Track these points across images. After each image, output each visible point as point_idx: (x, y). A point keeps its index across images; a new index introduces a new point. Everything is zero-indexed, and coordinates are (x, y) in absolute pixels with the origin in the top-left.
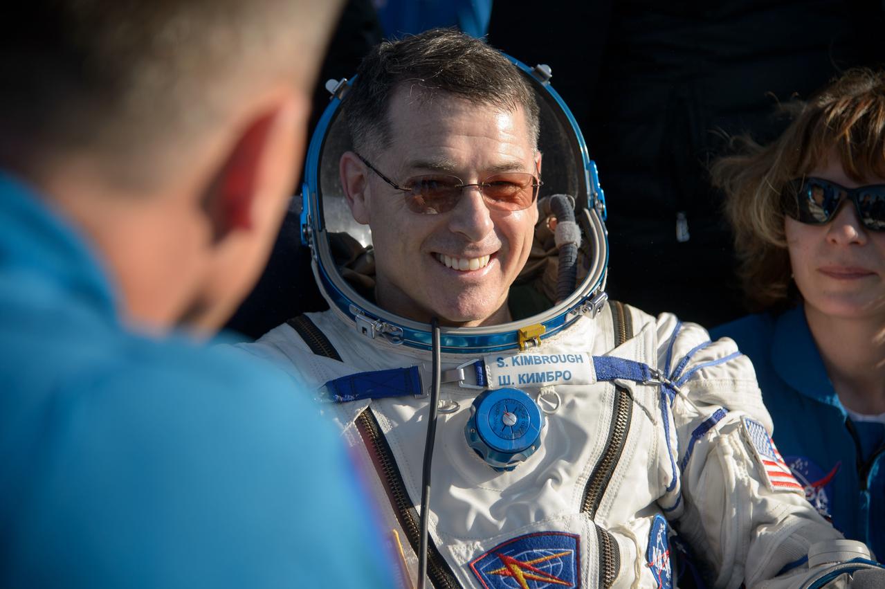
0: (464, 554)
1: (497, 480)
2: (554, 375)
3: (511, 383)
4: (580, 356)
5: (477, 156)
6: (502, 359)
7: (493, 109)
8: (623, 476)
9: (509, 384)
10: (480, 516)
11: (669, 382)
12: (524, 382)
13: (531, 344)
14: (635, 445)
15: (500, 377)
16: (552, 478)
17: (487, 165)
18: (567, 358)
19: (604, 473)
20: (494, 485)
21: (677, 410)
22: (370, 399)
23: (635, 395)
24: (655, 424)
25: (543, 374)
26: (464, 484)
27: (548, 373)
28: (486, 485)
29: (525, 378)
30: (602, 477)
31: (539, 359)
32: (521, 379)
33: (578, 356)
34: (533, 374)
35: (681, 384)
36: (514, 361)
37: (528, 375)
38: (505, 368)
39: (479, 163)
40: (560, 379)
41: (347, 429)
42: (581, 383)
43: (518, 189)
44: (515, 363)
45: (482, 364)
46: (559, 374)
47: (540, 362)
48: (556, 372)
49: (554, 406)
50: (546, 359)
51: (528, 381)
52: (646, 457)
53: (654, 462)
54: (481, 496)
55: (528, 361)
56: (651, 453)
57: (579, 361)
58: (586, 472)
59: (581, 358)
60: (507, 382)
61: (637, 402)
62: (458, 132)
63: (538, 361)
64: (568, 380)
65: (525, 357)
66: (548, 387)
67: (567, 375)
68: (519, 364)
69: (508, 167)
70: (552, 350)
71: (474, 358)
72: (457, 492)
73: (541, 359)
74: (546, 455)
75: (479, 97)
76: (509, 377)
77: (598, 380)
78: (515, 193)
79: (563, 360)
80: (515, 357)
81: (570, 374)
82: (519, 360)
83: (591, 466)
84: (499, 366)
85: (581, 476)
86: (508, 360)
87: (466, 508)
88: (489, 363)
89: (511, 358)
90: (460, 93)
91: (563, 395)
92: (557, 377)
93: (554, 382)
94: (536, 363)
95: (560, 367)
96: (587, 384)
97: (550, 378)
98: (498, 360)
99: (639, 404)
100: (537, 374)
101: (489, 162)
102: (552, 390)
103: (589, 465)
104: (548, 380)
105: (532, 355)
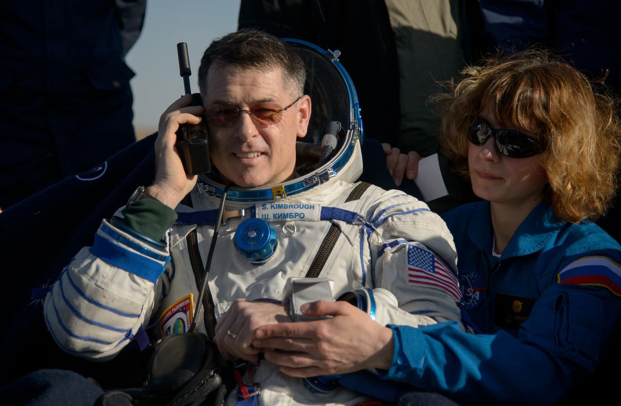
0: (224, 308)
1: (254, 270)
2: (294, 215)
3: (269, 218)
4: (314, 206)
5: (245, 96)
6: (265, 205)
7: (256, 70)
8: (328, 273)
9: (268, 219)
10: (239, 289)
11: (369, 224)
12: (276, 218)
13: (280, 197)
14: (336, 256)
15: (263, 215)
16: (282, 271)
17: (251, 100)
18: (305, 206)
19: (316, 271)
20: (253, 273)
21: (371, 240)
22: (196, 225)
23: (342, 229)
24: (352, 246)
25: (287, 214)
26: (236, 272)
27: (290, 214)
28: (248, 273)
29: (277, 216)
30: (315, 273)
31: (287, 206)
32: (274, 216)
33: (312, 206)
34: (281, 214)
35: (377, 226)
36: (272, 206)
37: (278, 214)
38: (266, 210)
39: (247, 100)
40: (298, 217)
41: (181, 240)
42: (310, 221)
43: (274, 113)
44: (273, 208)
45: (254, 208)
46: (297, 215)
47: (287, 208)
48: (296, 213)
49: (292, 232)
50: (291, 206)
51: (279, 217)
52: (345, 264)
53: (350, 267)
54: (244, 279)
55: (280, 207)
56: (348, 262)
57: (312, 208)
58: (304, 269)
59: (313, 207)
60: (266, 218)
61: (343, 233)
62: (235, 84)
63: (286, 207)
64: (302, 218)
65: (279, 205)
66: (291, 222)
67: (302, 216)
68: (274, 208)
69: (264, 101)
70: (296, 201)
71: (251, 204)
72: (231, 276)
73: (288, 206)
74: (285, 258)
75: (247, 64)
76: (268, 215)
77: (321, 220)
78: (272, 115)
79: (301, 207)
80: (273, 204)
81: (304, 215)
82: (275, 206)
83: (308, 266)
84: (263, 209)
85: (302, 271)
86: (268, 206)
87: (233, 283)
88: (258, 207)
89: (270, 205)
90: (237, 63)
91: (298, 227)
92: (295, 216)
93: (293, 219)
94: (284, 208)
95: (299, 211)
96: (314, 221)
97: (291, 217)
98: (263, 206)
99: (345, 234)
100: (284, 214)
101: (253, 98)
102: (293, 223)
103: (306, 266)
104: (290, 218)
105: (284, 203)
